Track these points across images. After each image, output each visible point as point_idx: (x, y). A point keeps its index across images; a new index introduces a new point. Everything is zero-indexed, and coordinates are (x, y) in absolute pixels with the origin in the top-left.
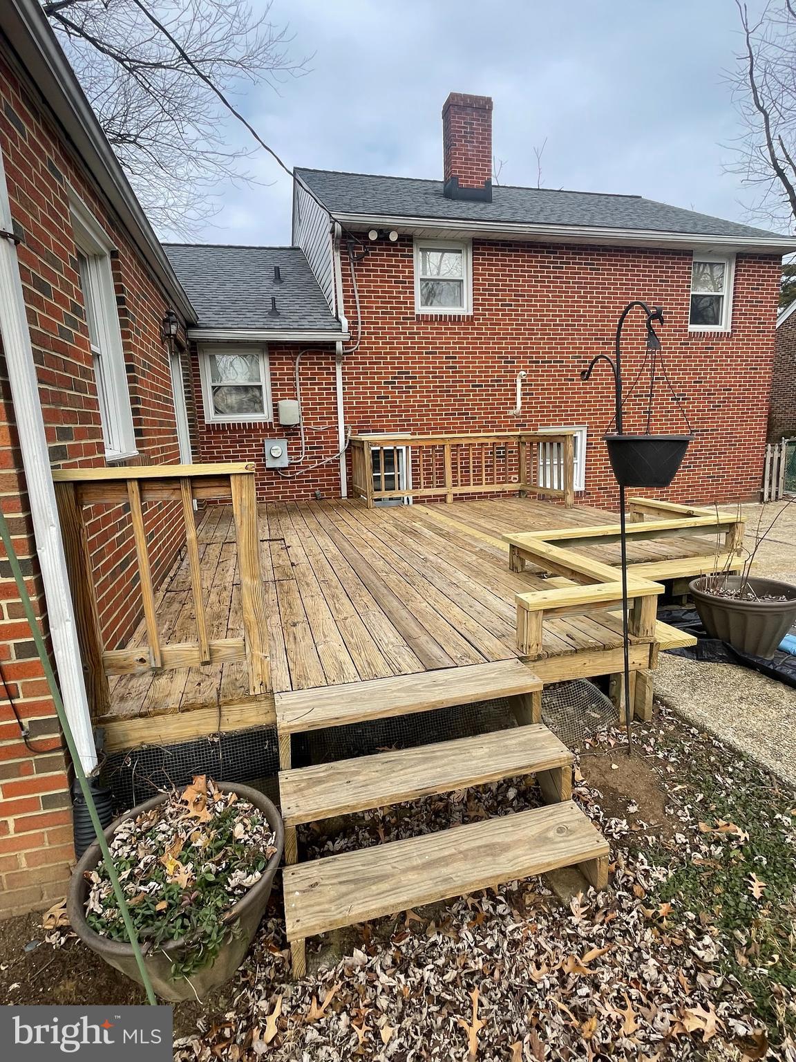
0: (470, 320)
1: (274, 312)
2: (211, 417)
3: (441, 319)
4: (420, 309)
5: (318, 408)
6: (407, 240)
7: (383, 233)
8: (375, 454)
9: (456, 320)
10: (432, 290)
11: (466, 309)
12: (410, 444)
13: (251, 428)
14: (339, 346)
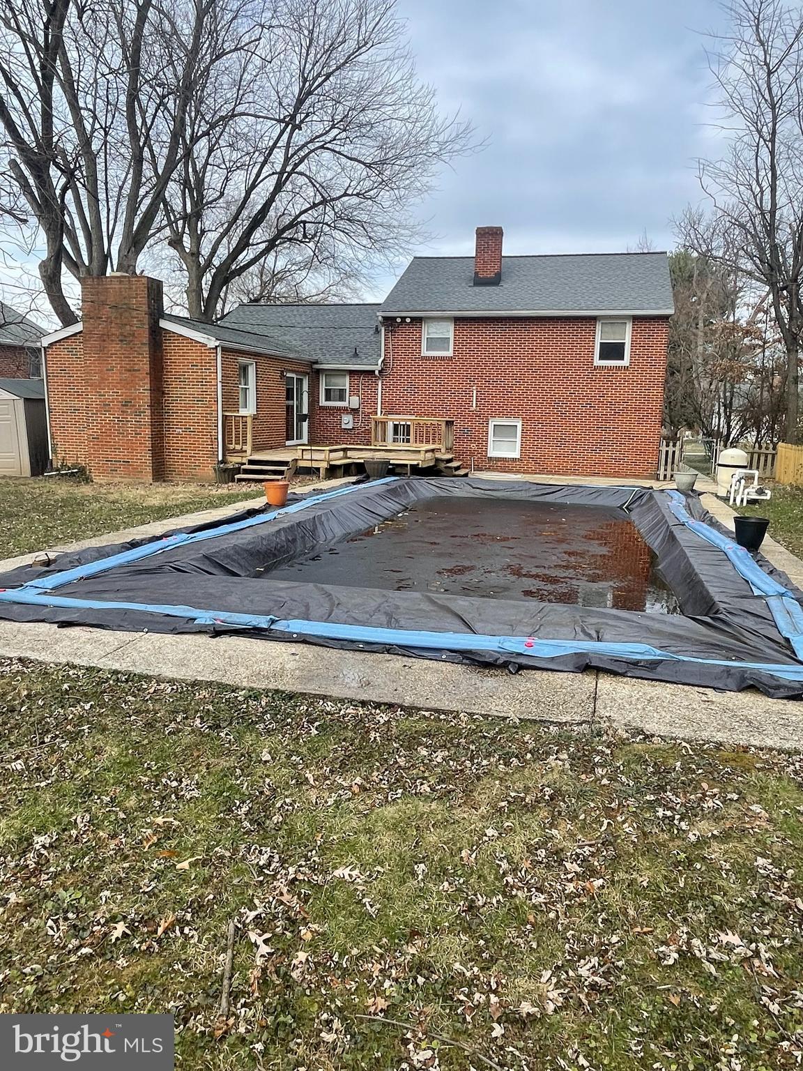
0: (450, 359)
1: (356, 355)
2: (323, 402)
3: (435, 358)
4: (425, 353)
5: (369, 401)
6: (417, 321)
7: (403, 318)
8: (396, 427)
9: (442, 359)
10: (432, 343)
11: (450, 353)
12: (416, 422)
13: (339, 409)
14: (377, 373)
